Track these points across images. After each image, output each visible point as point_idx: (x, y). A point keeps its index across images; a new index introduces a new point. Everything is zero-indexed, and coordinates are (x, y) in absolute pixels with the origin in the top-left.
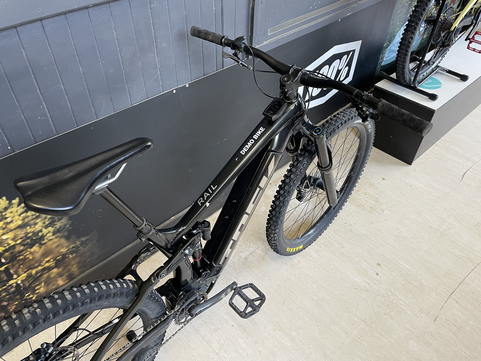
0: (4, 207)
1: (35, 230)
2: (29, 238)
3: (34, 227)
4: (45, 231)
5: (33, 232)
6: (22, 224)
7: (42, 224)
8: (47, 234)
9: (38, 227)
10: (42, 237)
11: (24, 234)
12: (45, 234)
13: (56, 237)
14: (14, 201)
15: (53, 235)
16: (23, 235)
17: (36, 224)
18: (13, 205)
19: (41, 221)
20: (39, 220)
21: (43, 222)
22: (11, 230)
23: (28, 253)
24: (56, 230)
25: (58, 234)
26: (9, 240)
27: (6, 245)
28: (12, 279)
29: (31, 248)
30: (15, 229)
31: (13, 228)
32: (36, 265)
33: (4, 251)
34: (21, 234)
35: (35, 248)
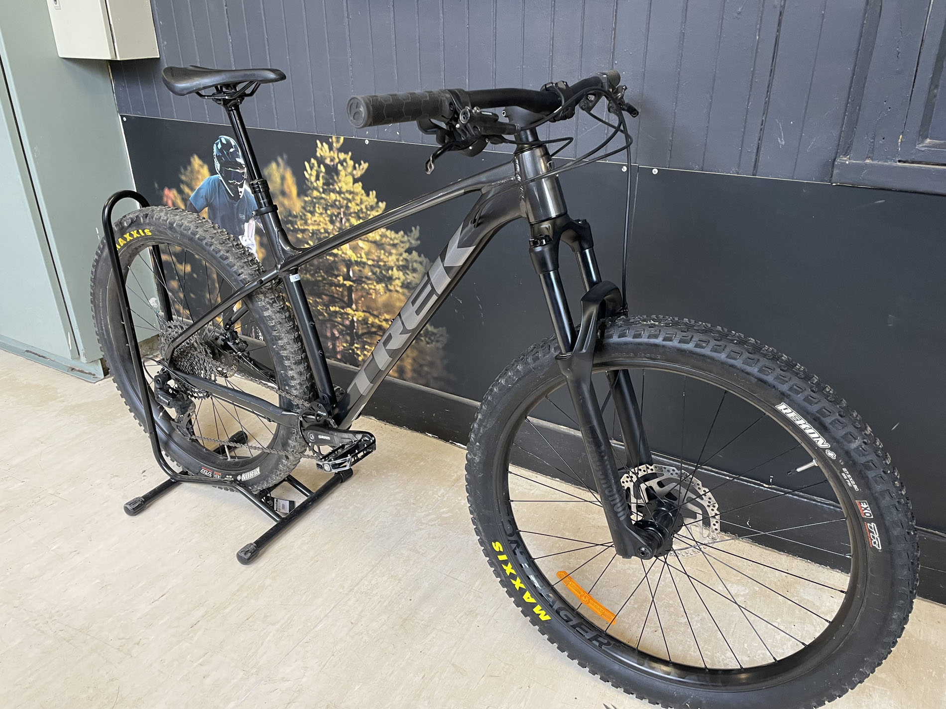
0: (370, 204)
1: (388, 262)
2: (379, 267)
3: (388, 257)
4: (395, 273)
5: (385, 262)
6: (379, 241)
7: (395, 260)
8: (396, 278)
9: (392, 260)
10: (390, 279)
11: (377, 256)
12: (394, 278)
13: (404, 294)
14: (380, 204)
15: (402, 287)
16: (376, 258)
17: (390, 254)
18: (379, 209)
19: (396, 255)
20: (394, 251)
21: (397, 257)
22: (368, 241)
23: (373, 287)
24: (406, 282)
25: (406, 291)
26: (363, 251)
27: (359, 255)
28: (350, 306)
29: (378, 283)
30: (371, 242)
31: (370, 239)
32: (375, 313)
33: (356, 262)
34: (374, 254)
35: (380, 287)
